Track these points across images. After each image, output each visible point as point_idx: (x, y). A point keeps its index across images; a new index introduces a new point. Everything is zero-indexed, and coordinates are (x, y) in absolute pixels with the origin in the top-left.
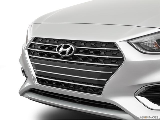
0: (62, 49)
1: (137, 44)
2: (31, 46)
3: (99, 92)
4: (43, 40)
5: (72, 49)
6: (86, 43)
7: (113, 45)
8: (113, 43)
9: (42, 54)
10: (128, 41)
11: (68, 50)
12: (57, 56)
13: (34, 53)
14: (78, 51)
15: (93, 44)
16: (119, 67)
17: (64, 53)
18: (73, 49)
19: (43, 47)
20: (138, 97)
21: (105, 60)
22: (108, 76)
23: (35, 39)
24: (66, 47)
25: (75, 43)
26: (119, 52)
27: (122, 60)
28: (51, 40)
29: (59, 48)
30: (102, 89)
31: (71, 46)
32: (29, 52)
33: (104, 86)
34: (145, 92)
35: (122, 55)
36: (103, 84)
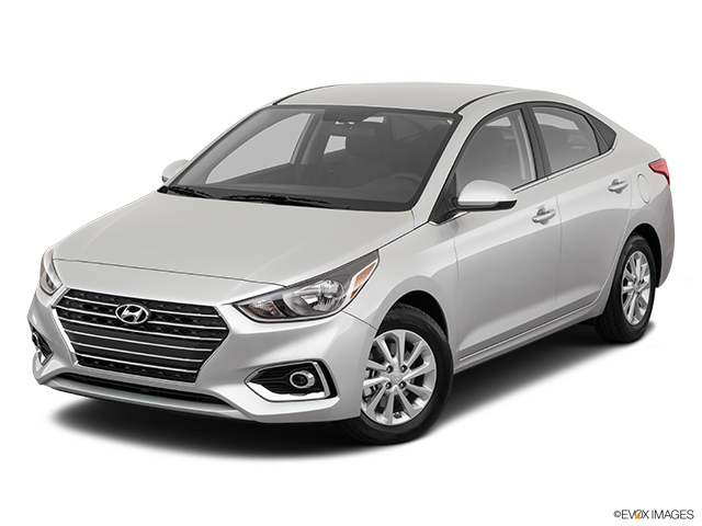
0: (126, 313)
1: (246, 307)
2: (62, 301)
3: (191, 378)
4: (87, 295)
5: (143, 313)
6: (167, 305)
7: (212, 310)
8: (212, 308)
9: (86, 318)
10: (234, 305)
11: (137, 314)
12: (117, 322)
13: (71, 315)
14: (154, 316)
15: (179, 308)
16: (221, 342)
17: (130, 318)
18: (147, 314)
19: (88, 307)
20: (250, 384)
21: (199, 332)
22: (205, 356)
23: (71, 292)
24: (133, 309)
25: (148, 304)
26: (221, 321)
27: (227, 331)
28: (102, 297)
29: (120, 312)
30: (197, 374)
31: (142, 308)
32: (60, 312)
33: (198, 369)
34: (260, 377)
35: (226, 326)
36: (198, 367)
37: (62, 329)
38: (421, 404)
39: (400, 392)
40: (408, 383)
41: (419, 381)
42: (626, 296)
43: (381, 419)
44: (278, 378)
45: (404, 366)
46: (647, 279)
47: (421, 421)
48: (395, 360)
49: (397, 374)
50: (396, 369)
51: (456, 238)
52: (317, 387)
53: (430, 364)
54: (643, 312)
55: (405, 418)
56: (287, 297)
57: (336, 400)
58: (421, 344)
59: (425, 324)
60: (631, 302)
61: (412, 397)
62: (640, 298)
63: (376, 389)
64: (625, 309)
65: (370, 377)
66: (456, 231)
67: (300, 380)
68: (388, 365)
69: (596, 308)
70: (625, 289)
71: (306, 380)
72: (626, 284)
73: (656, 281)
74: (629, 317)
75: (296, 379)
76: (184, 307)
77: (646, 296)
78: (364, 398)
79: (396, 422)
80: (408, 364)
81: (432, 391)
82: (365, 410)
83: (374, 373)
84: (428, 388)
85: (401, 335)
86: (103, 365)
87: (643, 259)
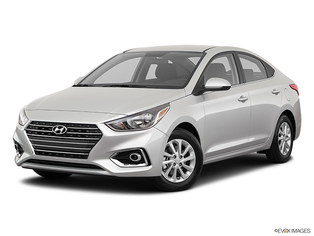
0: (57, 129)
1: (110, 125)
2: (29, 127)
3: (86, 157)
4: (40, 123)
5: (65, 129)
6: (75, 125)
7: (95, 126)
8: (95, 125)
9: (39, 133)
10: (105, 123)
11: (62, 130)
12: (53, 134)
13: (32, 132)
14: (69, 130)
15: (80, 126)
16: (99, 140)
17: (59, 132)
19: (40, 128)
20: (112, 159)
21: (90, 136)
22: (92, 147)
23: (33, 122)
24: (60, 128)
25: (67, 125)
26: (99, 131)
27: (102, 135)
28: (46, 123)
29: (54, 129)
30: (88, 155)
31: (64, 127)
32: (27, 132)
33: (89, 153)
34: (116, 156)
35: (101, 132)
36: (88, 152)
37: (28, 139)
38: (189, 174)
39: (180, 168)
40: (183, 164)
41: (188, 163)
42: (280, 141)
43: (171, 180)
44: (125, 157)
45: (181, 156)
46: (289, 135)
47: (189, 181)
48: (177, 153)
49: (178, 160)
50: (178, 157)
51: (204, 102)
52: (142, 161)
53: (193, 155)
54: (288, 150)
55: (182, 180)
56: (129, 120)
57: (150, 167)
58: (189, 147)
59: (191, 137)
60: (283, 145)
61: (185, 170)
62: (286, 144)
63: (168, 165)
64: (280, 147)
65: (166, 160)
66: (204, 99)
67: (135, 157)
68: (174, 155)
69: (267, 145)
70: (280, 138)
71: (137, 157)
72: (280, 136)
73: (293, 138)
74: (282, 151)
75: (133, 157)
76: (83, 125)
77: (289, 143)
78: (163, 170)
79: (178, 181)
80: (183, 155)
81: (194, 168)
82: (163, 175)
83: (168, 158)
84: (192, 166)
85: (180, 141)
86: (47, 154)
87: (287, 127)
